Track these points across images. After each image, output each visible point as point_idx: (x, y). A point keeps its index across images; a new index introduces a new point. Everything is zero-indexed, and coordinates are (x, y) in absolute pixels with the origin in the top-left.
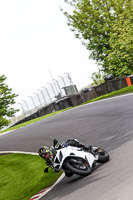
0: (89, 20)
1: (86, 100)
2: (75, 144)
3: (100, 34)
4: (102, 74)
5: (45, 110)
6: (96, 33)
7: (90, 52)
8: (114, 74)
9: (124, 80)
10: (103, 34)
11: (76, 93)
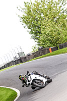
0: (30, 19)
1: (29, 60)
2: (36, 73)
3: (36, 26)
4: (37, 46)
5: (8, 65)
6: (34, 26)
7: (31, 35)
8: (43, 47)
9: (48, 50)
10: (38, 27)
11: (24, 56)
